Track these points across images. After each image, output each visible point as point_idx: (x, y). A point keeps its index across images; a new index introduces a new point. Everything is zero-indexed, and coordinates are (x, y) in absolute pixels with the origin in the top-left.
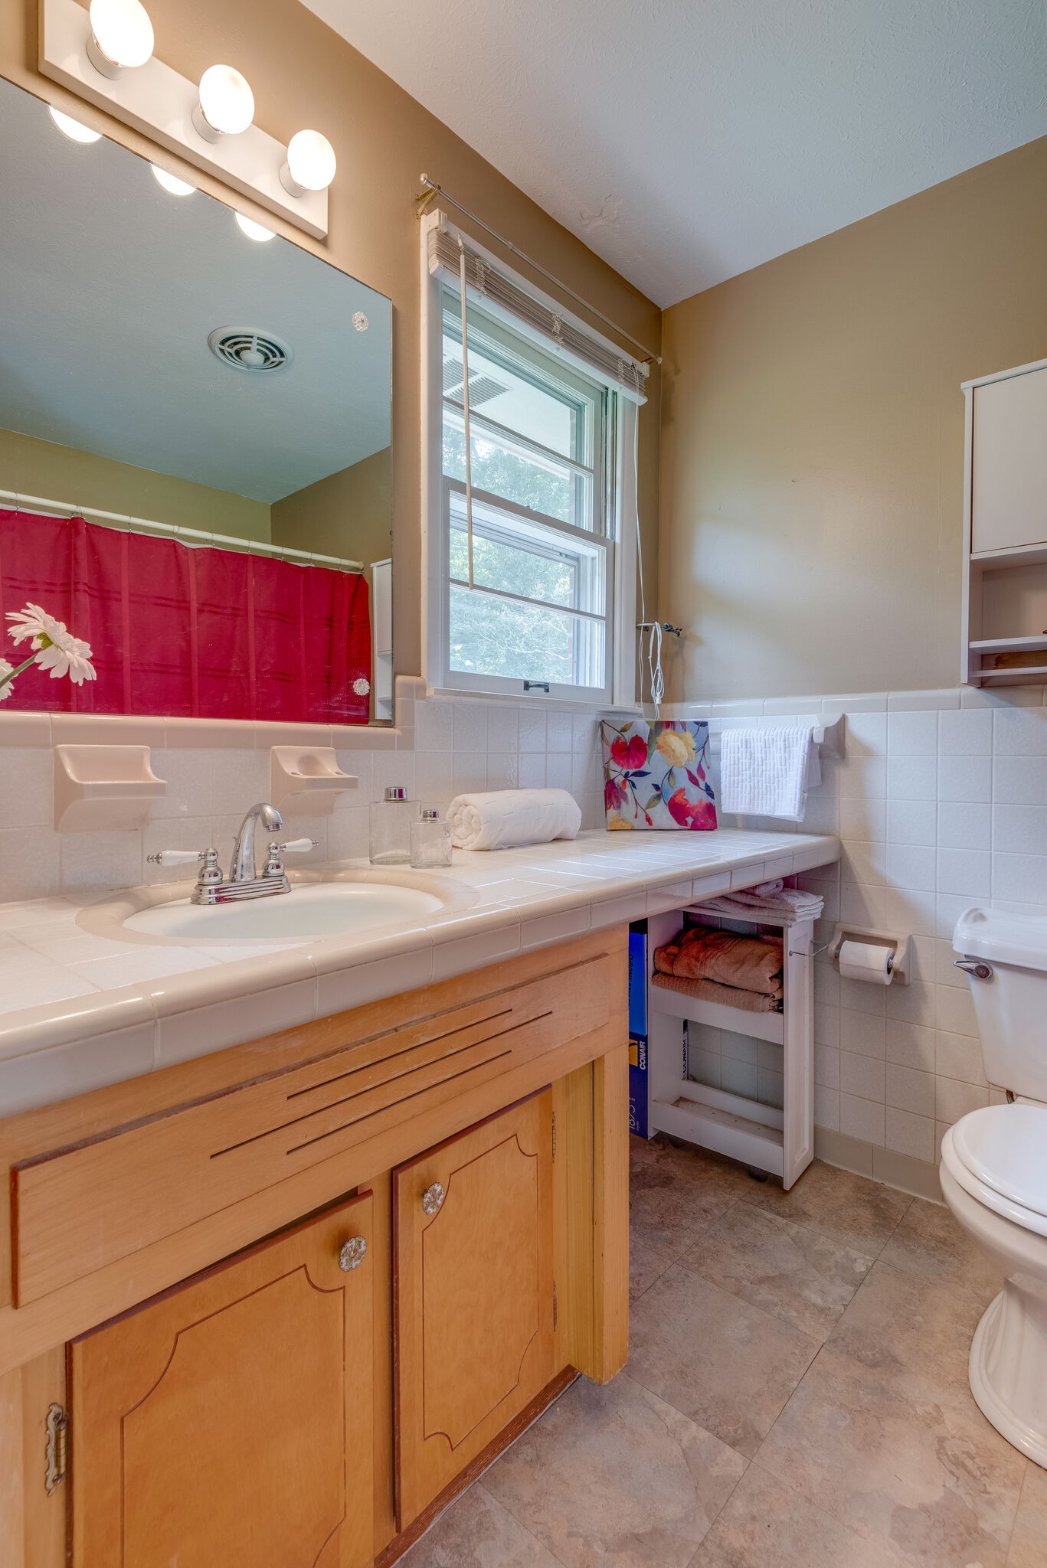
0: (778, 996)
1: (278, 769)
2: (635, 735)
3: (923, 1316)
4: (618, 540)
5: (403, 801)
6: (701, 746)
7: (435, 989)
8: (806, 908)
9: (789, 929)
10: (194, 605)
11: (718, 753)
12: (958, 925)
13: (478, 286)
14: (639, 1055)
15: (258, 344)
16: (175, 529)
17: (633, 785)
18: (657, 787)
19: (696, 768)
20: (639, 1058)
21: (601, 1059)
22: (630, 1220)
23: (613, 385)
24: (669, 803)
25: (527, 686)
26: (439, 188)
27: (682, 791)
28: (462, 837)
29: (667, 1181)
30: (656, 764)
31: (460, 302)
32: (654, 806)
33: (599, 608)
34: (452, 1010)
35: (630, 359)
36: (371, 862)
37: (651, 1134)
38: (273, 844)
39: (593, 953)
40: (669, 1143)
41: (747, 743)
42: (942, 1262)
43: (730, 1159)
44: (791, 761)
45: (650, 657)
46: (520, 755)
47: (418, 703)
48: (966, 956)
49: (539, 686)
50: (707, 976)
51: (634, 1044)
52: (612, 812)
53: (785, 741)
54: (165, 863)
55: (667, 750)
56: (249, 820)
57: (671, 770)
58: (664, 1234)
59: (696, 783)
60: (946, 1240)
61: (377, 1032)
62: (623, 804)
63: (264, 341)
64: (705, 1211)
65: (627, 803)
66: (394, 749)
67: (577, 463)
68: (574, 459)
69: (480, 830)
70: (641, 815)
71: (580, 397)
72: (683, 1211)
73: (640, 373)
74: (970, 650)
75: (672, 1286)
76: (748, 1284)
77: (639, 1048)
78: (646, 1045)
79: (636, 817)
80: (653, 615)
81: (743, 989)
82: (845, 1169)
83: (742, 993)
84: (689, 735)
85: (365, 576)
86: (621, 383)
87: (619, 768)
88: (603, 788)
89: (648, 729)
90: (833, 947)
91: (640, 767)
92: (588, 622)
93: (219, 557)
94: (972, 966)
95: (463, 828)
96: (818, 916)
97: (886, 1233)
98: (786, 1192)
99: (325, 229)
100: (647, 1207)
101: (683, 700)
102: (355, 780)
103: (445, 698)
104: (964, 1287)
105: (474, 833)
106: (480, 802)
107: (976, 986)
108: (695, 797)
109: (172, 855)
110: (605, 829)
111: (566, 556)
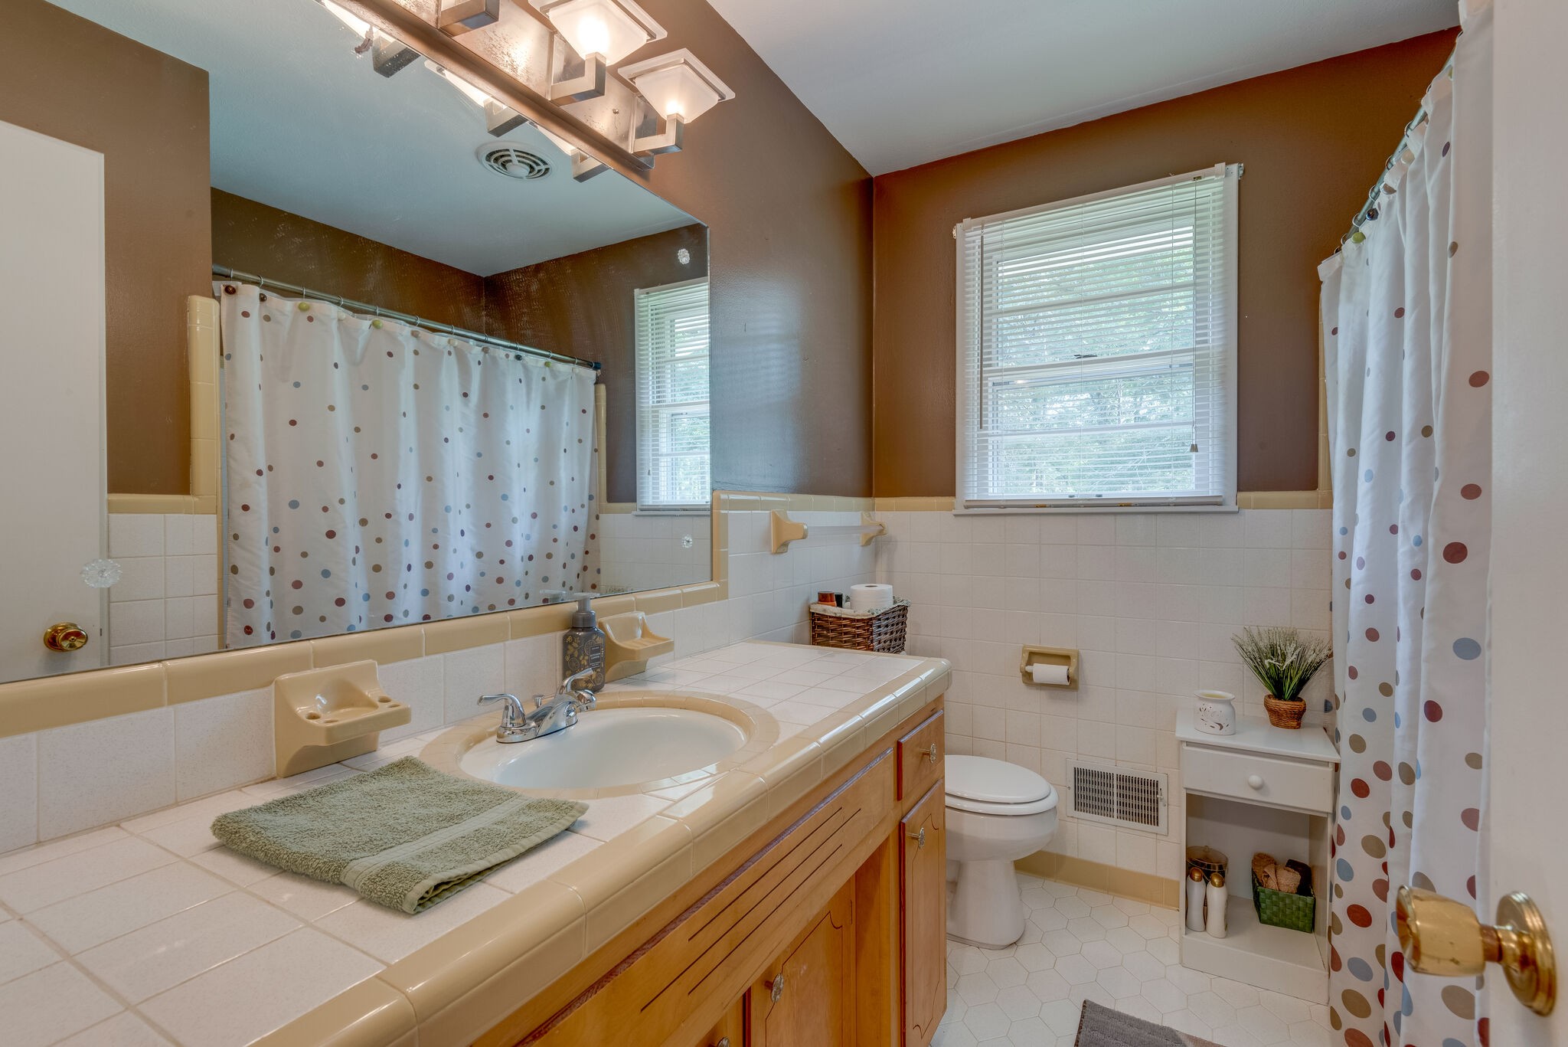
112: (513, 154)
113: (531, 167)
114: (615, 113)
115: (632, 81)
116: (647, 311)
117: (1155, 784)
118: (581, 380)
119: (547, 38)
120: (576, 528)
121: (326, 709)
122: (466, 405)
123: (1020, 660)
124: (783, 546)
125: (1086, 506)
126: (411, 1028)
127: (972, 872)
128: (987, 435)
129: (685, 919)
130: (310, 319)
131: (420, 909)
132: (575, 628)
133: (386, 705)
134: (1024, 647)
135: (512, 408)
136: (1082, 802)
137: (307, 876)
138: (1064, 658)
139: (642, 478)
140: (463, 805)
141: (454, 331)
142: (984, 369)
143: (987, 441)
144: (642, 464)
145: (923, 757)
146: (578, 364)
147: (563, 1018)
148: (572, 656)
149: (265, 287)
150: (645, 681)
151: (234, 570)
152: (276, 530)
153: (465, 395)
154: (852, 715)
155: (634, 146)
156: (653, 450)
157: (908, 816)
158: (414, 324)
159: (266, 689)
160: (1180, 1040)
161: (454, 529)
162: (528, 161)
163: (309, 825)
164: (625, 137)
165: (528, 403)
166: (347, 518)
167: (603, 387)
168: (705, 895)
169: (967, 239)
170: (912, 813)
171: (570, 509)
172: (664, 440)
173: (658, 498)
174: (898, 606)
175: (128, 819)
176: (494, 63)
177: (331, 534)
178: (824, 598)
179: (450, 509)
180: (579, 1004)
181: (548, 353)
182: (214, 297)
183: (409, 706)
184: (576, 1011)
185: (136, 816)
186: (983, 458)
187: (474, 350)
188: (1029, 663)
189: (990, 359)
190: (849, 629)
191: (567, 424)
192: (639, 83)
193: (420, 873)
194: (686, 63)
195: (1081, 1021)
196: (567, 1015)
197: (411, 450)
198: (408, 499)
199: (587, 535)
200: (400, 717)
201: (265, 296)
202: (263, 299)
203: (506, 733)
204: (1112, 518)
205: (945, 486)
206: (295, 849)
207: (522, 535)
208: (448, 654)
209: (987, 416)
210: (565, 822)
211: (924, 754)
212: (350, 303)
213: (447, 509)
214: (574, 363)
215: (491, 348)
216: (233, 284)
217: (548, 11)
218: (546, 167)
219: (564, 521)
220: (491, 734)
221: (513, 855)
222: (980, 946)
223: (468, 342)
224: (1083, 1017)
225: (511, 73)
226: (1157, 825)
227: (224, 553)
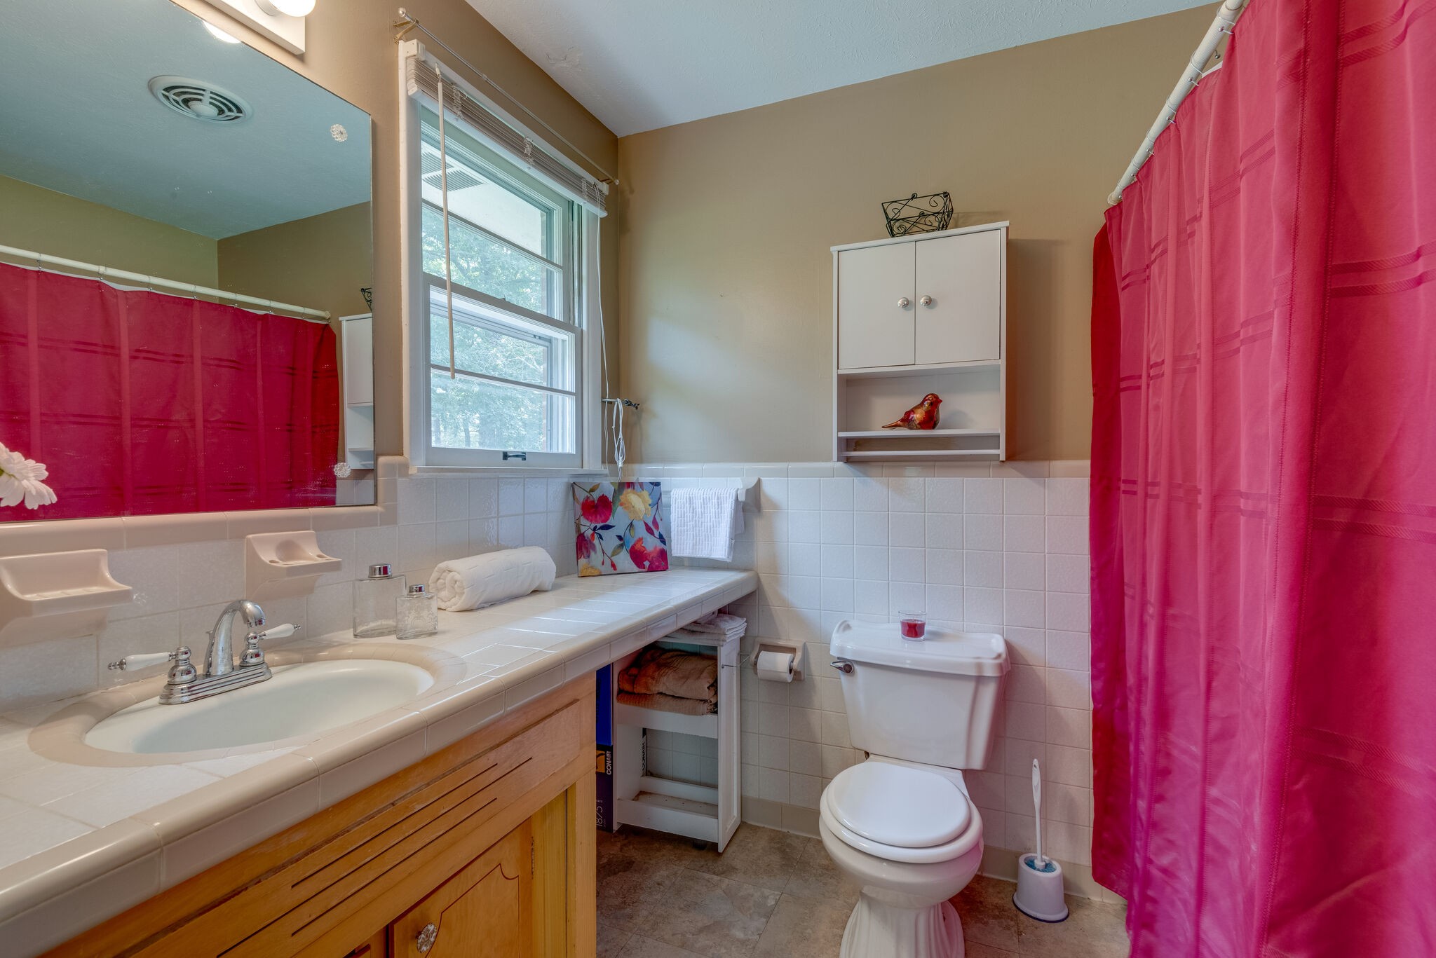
0: (713, 701)
1: (253, 557)
2: (601, 495)
3: (811, 929)
4: (585, 327)
5: (389, 578)
6: (655, 503)
7: (428, 761)
8: (734, 629)
9: (722, 648)
10: (125, 352)
11: (669, 506)
12: (834, 635)
13: (455, 110)
14: (606, 763)
15: (211, 98)
16: (102, 269)
17: (601, 537)
18: (620, 538)
19: (651, 520)
20: (606, 765)
21: (573, 786)
22: (597, 906)
23: (577, 200)
24: (630, 551)
25: (505, 456)
26: (417, 22)
27: (640, 540)
28: (446, 600)
29: (628, 865)
30: (619, 519)
31: (438, 117)
32: (618, 553)
33: (570, 385)
34: (444, 775)
35: (592, 180)
36: (356, 636)
37: (615, 827)
38: (252, 635)
39: (566, 701)
40: (633, 833)
41: (690, 500)
42: (825, 884)
43: (679, 836)
44: (723, 515)
45: (613, 427)
46: (500, 519)
47: (401, 481)
48: (838, 658)
49: (517, 456)
50: (661, 691)
51: (602, 754)
52: (583, 561)
53: (718, 499)
54: (130, 668)
55: (628, 507)
56: (226, 617)
57: (631, 523)
58: (626, 912)
59: (651, 532)
60: (828, 866)
61: (376, 810)
62: (592, 553)
63: (217, 95)
64: (659, 884)
65: (596, 553)
66: (377, 525)
67: (549, 261)
68: (545, 256)
69: (464, 593)
70: (608, 562)
71: (550, 204)
72: (642, 889)
73: (601, 191)
74: (839, 439)
75: (631, 954)
76: (691, 936)
77: (606, 757)
78: (612, 754)
79: (603, 564)
80: (616, 392)
81: (688, 699)
82: (762, 825)
83: (688, 701)
84: (645, 493)
85: (333, 326)
86: (585, 199)
87: (588, 523)
88: (574, 540)
89: (612, 489)
90: (753, 657)
91: (606, 521)
92: (560, 397)
93: (154, 300)
94: (841, 665)
95: (447, 592)
96: (742, 635)
97: (790, 870)
98: (720, 855)
99: (303, 49)
100: (612, 892)
101: (641, 461)
102: (338, 563)
103: (426, 475)
104: (838, 899)
105: (457, 597)
106: (463, 567)
107: (844, 678)
108: (651, 544)
109: (136, 659)
110: (576, 575)
111: (540, 338)
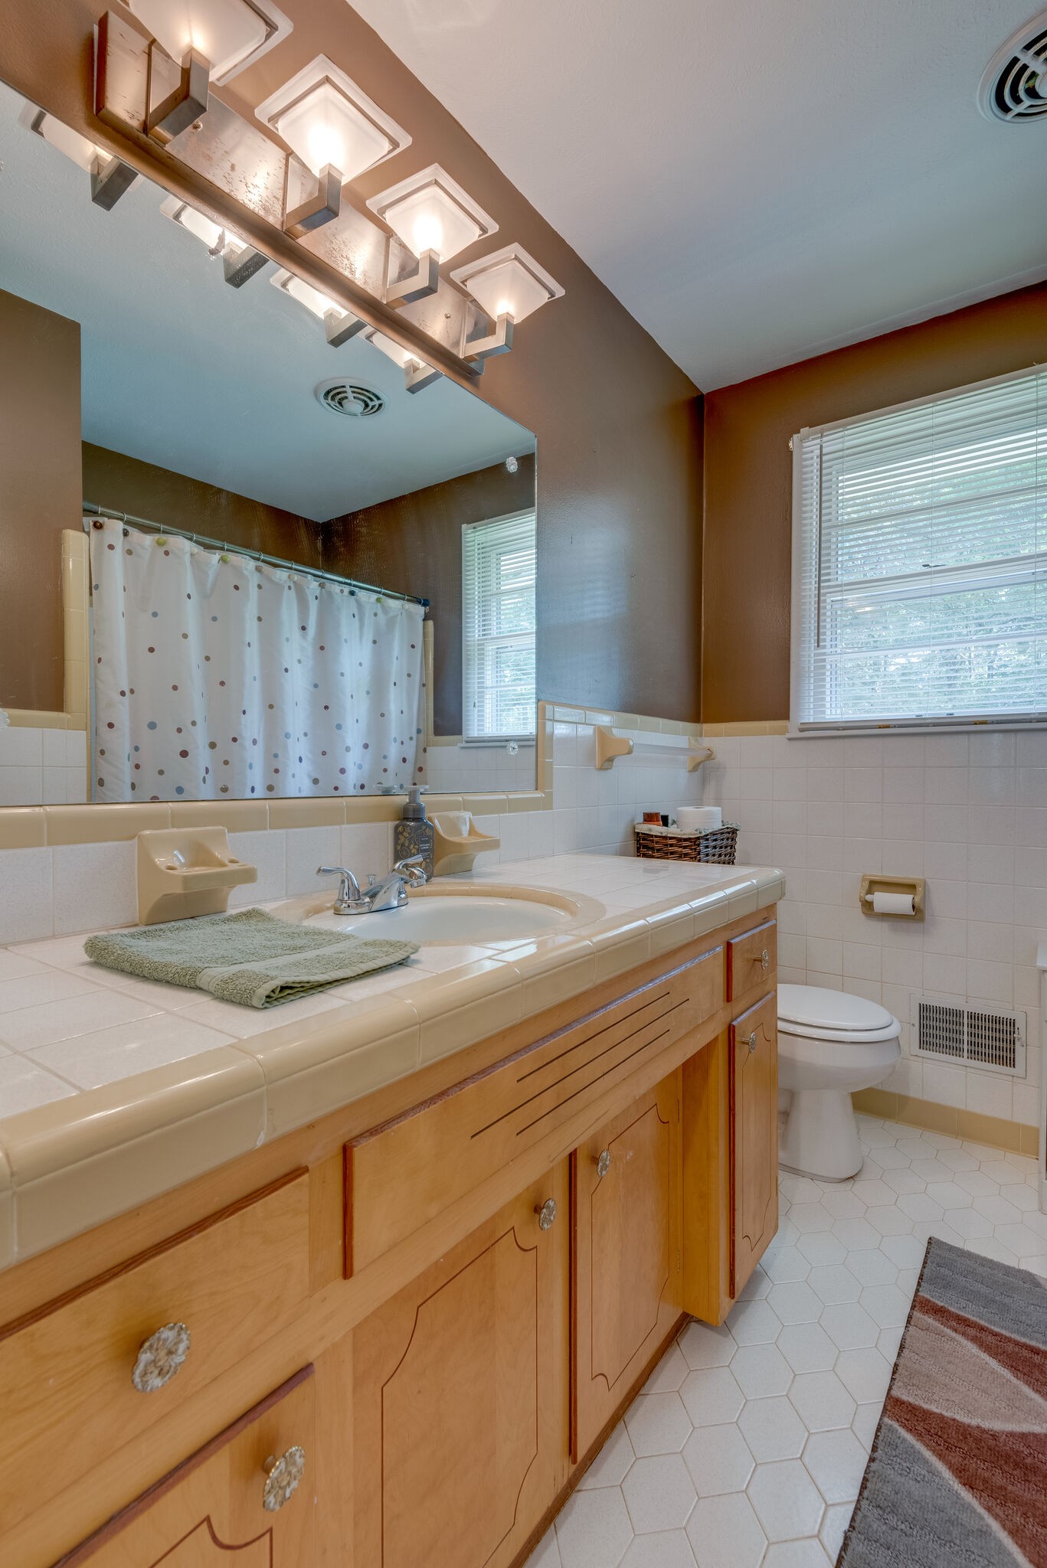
112: (349, 390)
113: (365, 402)
114: (447, 317)
115: (464, 285)
116: (474, 550)
117: (1012, 1023)
118: (410, 616)
119: (384, 242)
120: (404, 760)
121: (183, 865)
122: (304, 637)
123: (858, 890)
124: (607, 762)
125: (935, 725)
126: (260, 1087)
127: (806, 1100)
128: (824, 654)
129: (514, 1060)
130: (167, 553)
131: (267, 1005)
132: (406, 819)
133: (235, 865)
134: (864, 876)
135: (346, 641)
136: (926, 1041)
137: (168, 982)
138: (910, 887)
139: (468, 711)
140: (305, 941)
141: (294, 566)
142: (822, 585)
143: (824, 660)
144: (468, 697)
145: (753, 965)
146: (408, 600)
147: (398, 1123)
148: (403, 845)
149: (127, 523)
150: (471, 877)
151: (101, 782)
152: (137, 749)
153: (304, 628)
154: (682, 903)
155: (466, 350)
156: (479, 683)
157: (739, 1020)
158: (258, 559)
159: (130, 842)
160: (1039, 1284)
161: (293, 756)
162: (362, 397)
163: (169, 947)
164: (457, 343)
165: (361, 637)
166: (199, 739)
167: (431, 623)
168: (533, 1043)
169: (804, 450)
170: (742, 1017)
171: (399, 741)
172: (489, 672)
173: (483, 730)
174: (727, 828)
175: (14, 944)
176: (334, 266)
177: (184, 754)
178: (649, 818)
179: (290, 736)
180: (412, 1114)
181: (379, 589)
182: (84, 531)
183: (256, 867)
184: (410, 1119)
185: (20, 943)
186: (820, 680)
187: (312, 586)
188: (870, 892)
189: (829, 574)
190: (676, 849)
191: (397, 658)
192: (471, 287)
193: (268, 976)
194: (516, 258)
195: (926, 1256)
196: (401, 1121)
197: (255, 679)
198: (252, 726)
199: (415, 767)
200: (248, 876)
201: (128, 532)
202: (126, 533)
203: (342, 907)
204: (966, 737)
205: (780, 709)
206: (156, 960)
207: (355, 764)
208: (290, 830)
209: (825, 634)
210: (398, 956)
211: (755, 960)
212: (202, 539)
213: (287, 736)
214: (403, 599)
215: (328, 584)
216: (101, 520)
217: (384, 213)
218: (380, 402)
219: (394, 752)
220: (328, 909)
221: (352, 974)
222: (814, 1177)
223: (306, 578)
224: (927, 1253)
225: (350, 276)
226: (1014, 1067)
227: (92, 767)
